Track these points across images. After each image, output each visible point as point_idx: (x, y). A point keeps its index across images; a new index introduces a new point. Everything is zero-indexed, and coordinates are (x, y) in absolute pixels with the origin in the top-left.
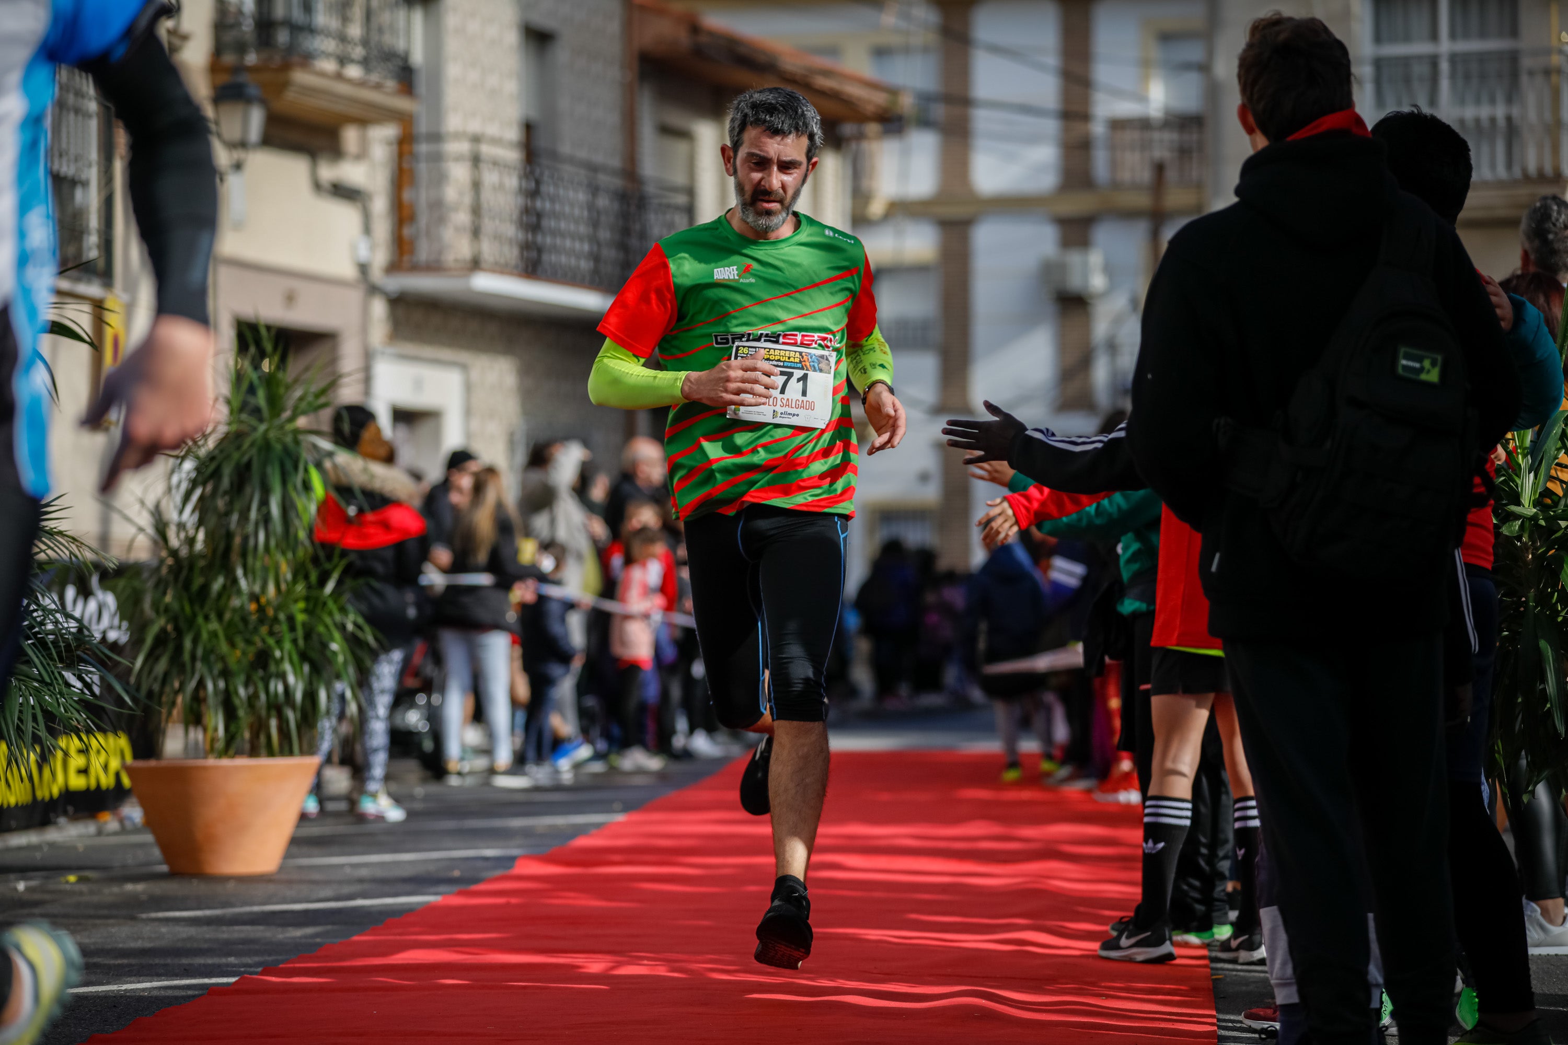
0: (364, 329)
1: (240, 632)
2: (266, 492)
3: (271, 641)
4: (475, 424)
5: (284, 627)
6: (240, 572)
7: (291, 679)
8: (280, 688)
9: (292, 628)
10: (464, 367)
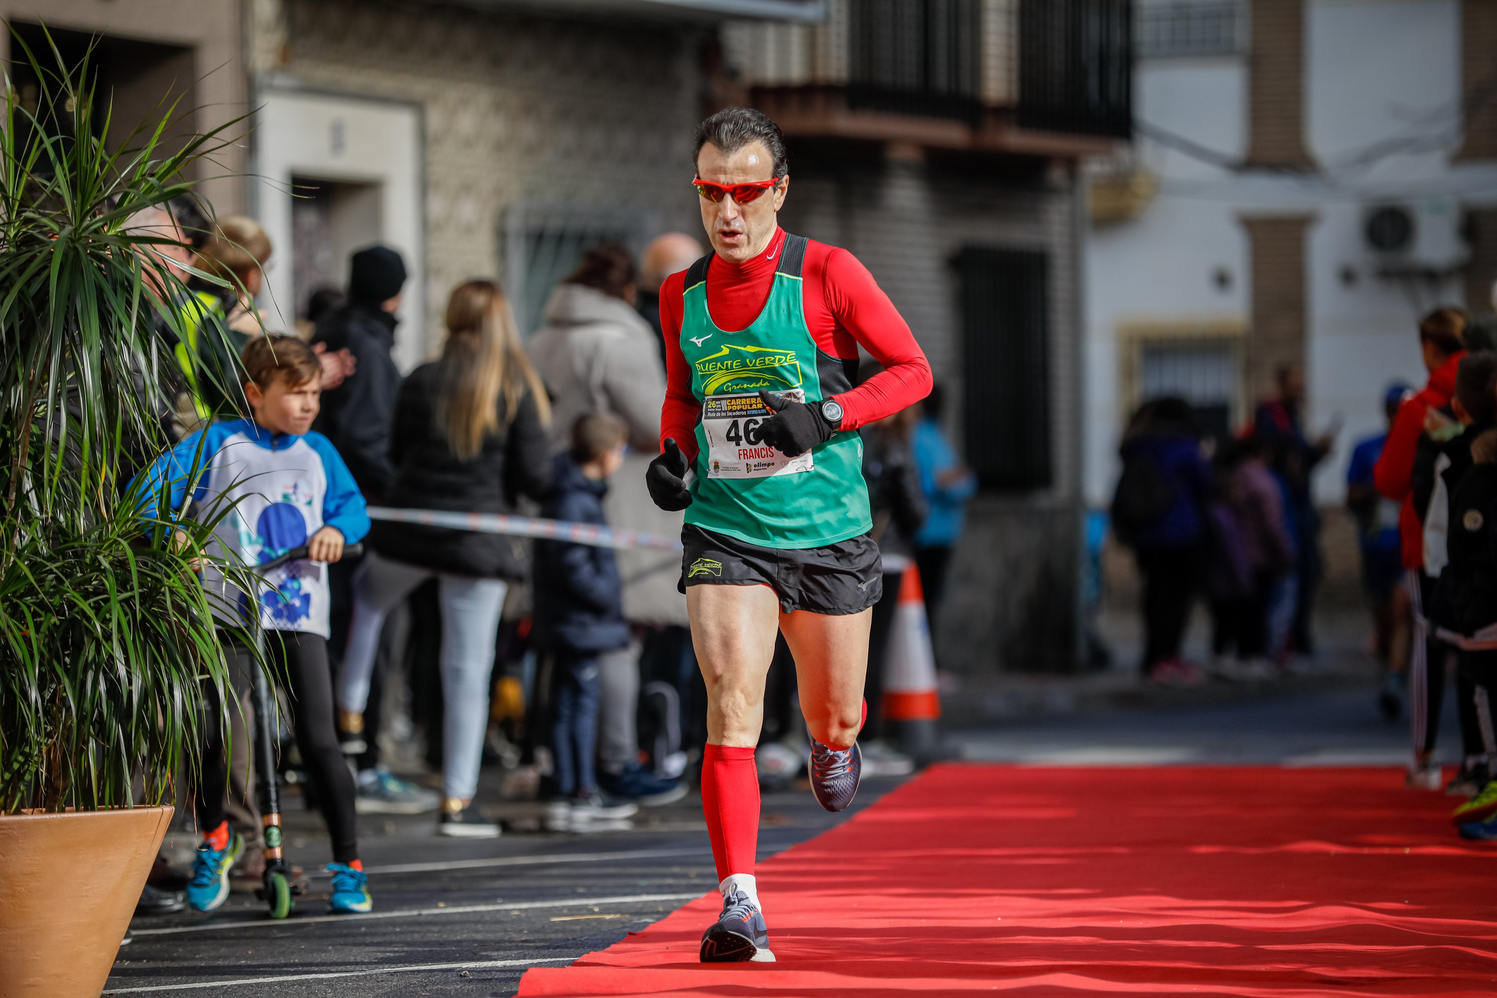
0: (243, 43)
1: (31, 591)
2: (73, 344)
3: (84, 605)
4: (437, 206)
5: (110, 583)
6: (28, 485)
7: (122, 671)
8: (102, 687)
9: (123, 583)
10: (417, 106)
